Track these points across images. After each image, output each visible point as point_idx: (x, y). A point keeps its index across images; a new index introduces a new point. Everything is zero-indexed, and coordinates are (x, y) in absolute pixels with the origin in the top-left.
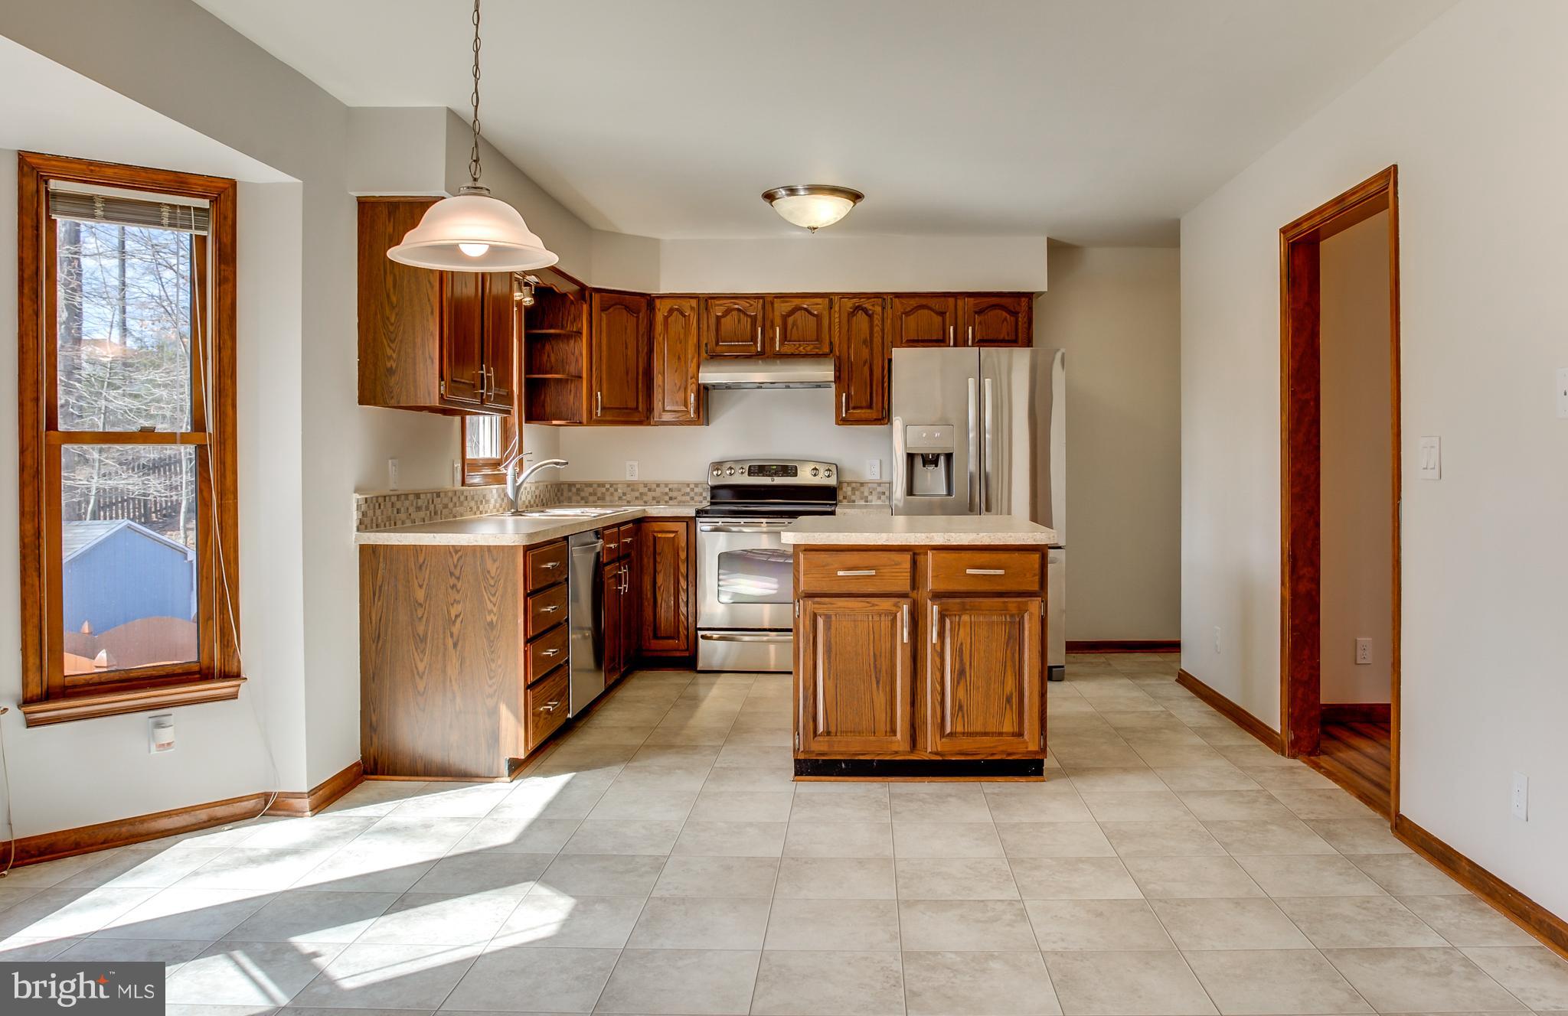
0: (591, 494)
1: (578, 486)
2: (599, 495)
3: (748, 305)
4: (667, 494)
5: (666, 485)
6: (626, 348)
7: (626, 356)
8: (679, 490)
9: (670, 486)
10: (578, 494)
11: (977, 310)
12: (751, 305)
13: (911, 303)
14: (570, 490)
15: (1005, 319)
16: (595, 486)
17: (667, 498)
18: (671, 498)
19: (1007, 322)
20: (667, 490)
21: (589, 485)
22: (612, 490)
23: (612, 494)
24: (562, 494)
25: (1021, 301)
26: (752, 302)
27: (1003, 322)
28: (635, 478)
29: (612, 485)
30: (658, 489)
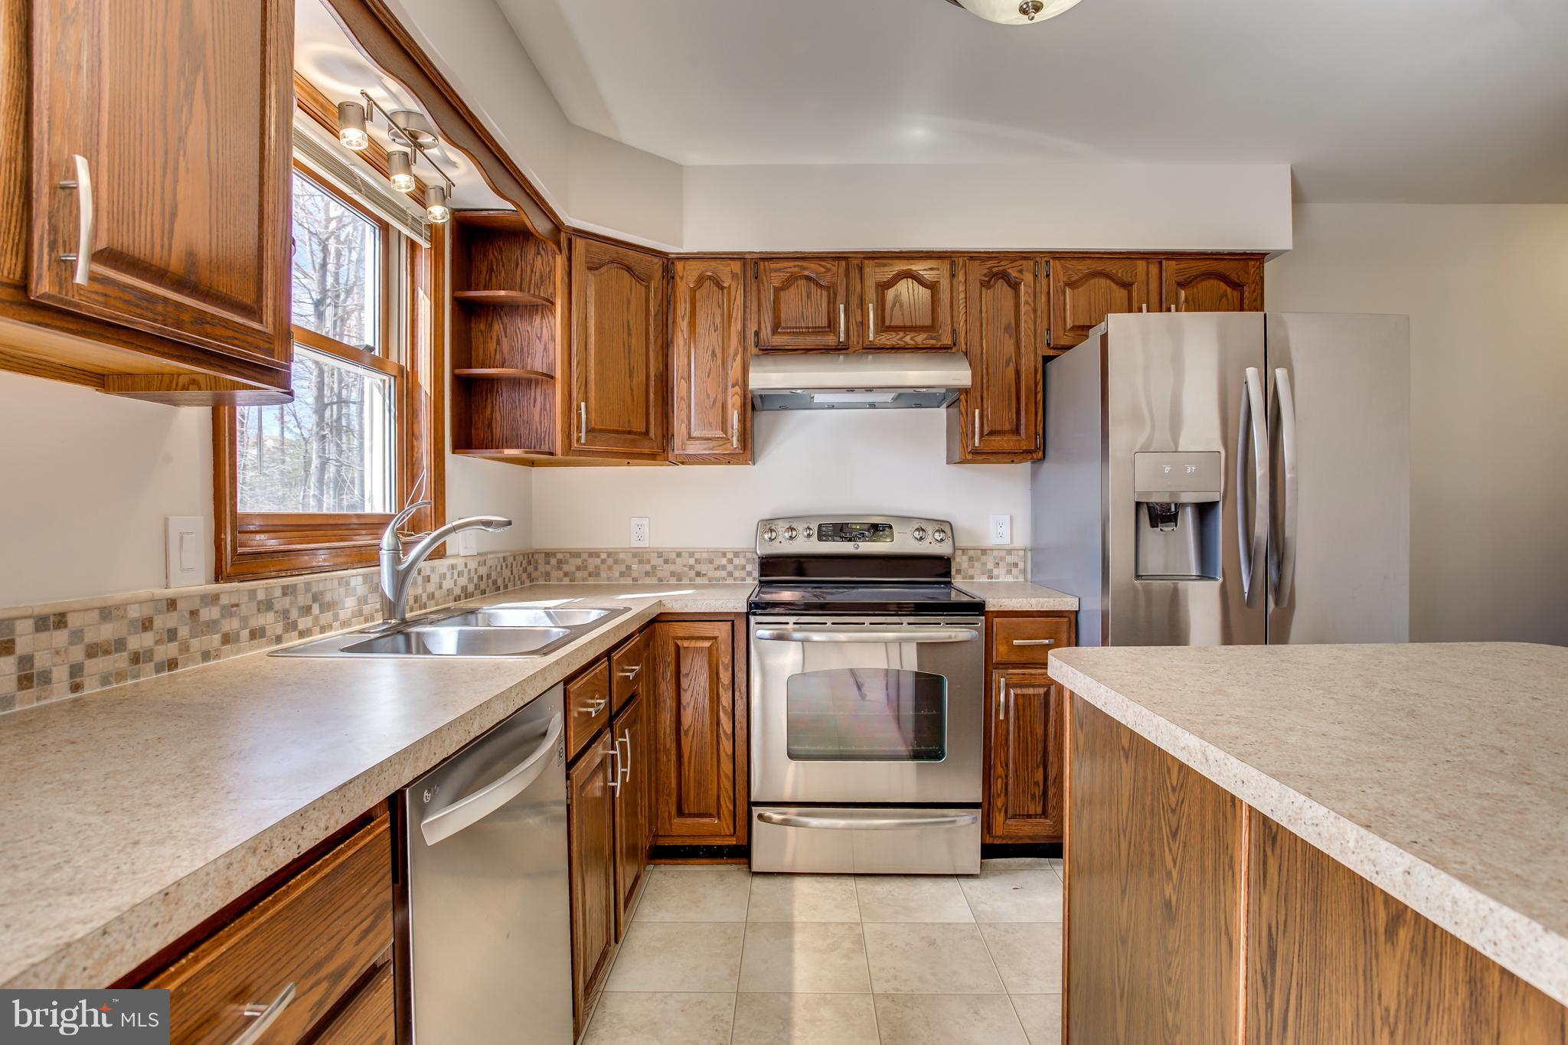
0: (578, 568)
1: (560, 556)
2: (591, 569)
3: (823, 270)
4: (691, 567)
5: (691, 555)
6: (629, 335)
7: (630, 346)
8: (711, 562)
9: (697, 556)
10: (559, 568)
11: (1181, 279)
12: (828, 270)
13: (1080, 268)
14: (548, 563)
15: (1225, 294)
16: (585, 556)
17: (692, 573)
18: (698, 574)
19: (1227, 299)
20: (692, 561)
21: (576, 554)
22: (610, 561)
23: (610, 568)
24: (536, 569)
25: (1248, 265)
26: (829, 266)
27: (1222, 297)
28: (645, 544)
29: (609, 555)
30: (679, 561)
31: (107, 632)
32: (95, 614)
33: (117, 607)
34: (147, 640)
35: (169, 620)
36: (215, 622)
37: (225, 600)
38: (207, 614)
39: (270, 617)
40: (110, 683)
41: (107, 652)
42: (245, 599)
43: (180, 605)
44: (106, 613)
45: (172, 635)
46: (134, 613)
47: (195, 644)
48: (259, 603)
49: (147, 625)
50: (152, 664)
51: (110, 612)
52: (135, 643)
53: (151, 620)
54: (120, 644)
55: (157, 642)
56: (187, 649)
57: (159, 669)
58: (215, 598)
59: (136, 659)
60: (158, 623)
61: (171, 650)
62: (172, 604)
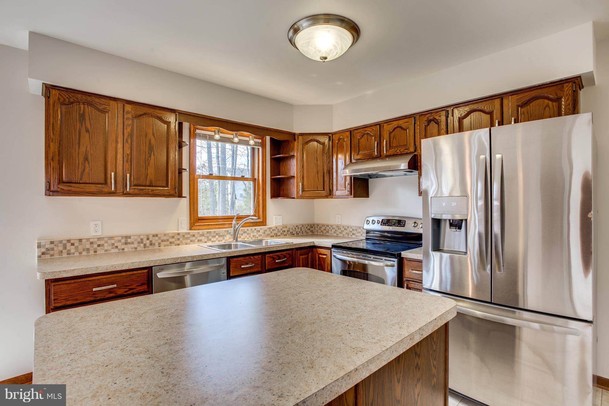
0: (324, 230)
1: (320, 226)
2: (327, 230)
3: (371, 130)
4: (351, 232)
5: (351, 227)
6: (317, 161)
7: (317, 164)
8: (356, 230)
9: (353, 228)
10: (320, 229)
12: (373, 130)
13: (466, 109)
14: (317, 228)
16: (326, 226)
17: (351, 234)
18: (353, 234)
19: (549, 108)
20: (351, 230)
21: (324, 225)
22: (331, 228)
23: (331, 230)
24: (315, 229)
26: (373, 128)
27: (545, 108)
28: (340, 223)
29: (331, 226)
30: (348, 229)
31: (165, 238)
32: (163, 235)
33: (167, 234)
34: (173, 240)
35: (178, 237)
36: (189, 238)
37: (191, 234)
38: (186, 236)
39: (203, 238)
40: (165, 246)
41: (165, 241)
42: (196, 234)
43: (180, 234)
44: (165, 235)
45: (179, 239)
46: (170, 235)
47: (184, 241)
48: (200, 235)
49: (173, 237)
50: (174, 244)
51: (166, 235)
52: (171, 240)
53: (174, 236)
54: (168, 240)
55: (175, 240)
56: (182, 242)
57: (176, 245)
58: (189, 233)
59: (171, 243)
60: (175, 237)
61: (179, 242)
62: (179, 234)
